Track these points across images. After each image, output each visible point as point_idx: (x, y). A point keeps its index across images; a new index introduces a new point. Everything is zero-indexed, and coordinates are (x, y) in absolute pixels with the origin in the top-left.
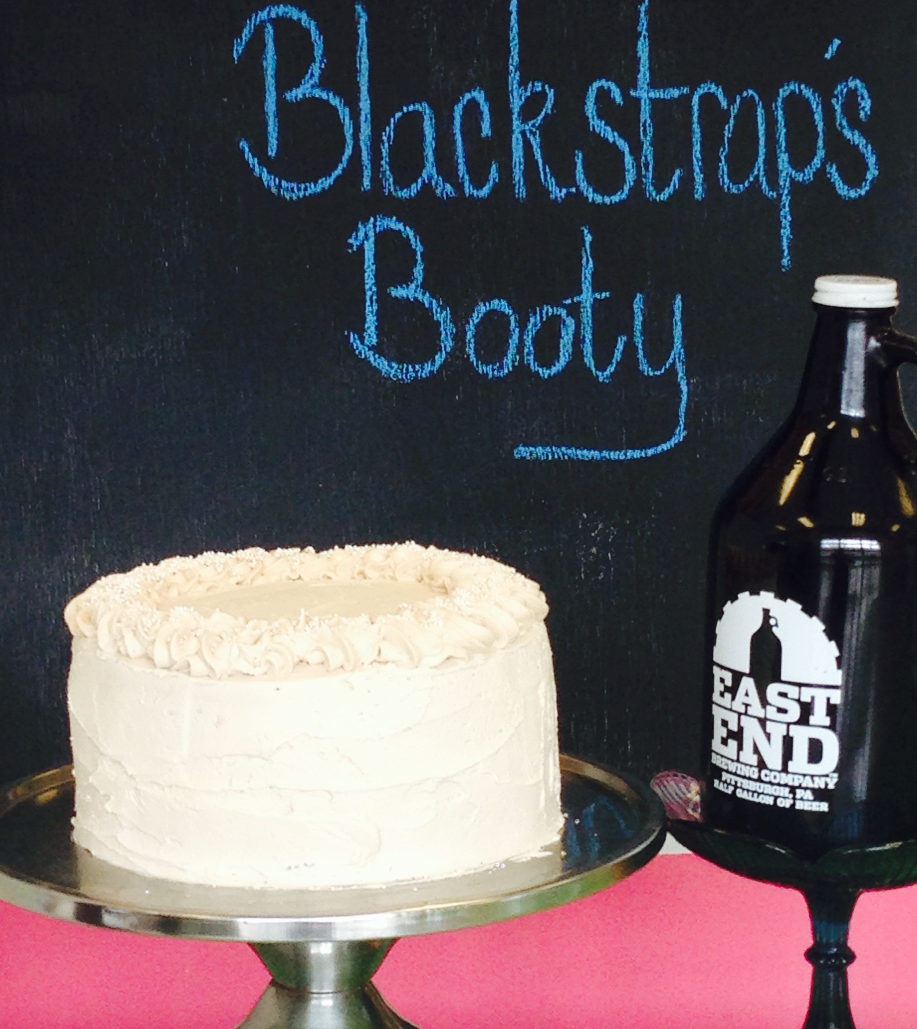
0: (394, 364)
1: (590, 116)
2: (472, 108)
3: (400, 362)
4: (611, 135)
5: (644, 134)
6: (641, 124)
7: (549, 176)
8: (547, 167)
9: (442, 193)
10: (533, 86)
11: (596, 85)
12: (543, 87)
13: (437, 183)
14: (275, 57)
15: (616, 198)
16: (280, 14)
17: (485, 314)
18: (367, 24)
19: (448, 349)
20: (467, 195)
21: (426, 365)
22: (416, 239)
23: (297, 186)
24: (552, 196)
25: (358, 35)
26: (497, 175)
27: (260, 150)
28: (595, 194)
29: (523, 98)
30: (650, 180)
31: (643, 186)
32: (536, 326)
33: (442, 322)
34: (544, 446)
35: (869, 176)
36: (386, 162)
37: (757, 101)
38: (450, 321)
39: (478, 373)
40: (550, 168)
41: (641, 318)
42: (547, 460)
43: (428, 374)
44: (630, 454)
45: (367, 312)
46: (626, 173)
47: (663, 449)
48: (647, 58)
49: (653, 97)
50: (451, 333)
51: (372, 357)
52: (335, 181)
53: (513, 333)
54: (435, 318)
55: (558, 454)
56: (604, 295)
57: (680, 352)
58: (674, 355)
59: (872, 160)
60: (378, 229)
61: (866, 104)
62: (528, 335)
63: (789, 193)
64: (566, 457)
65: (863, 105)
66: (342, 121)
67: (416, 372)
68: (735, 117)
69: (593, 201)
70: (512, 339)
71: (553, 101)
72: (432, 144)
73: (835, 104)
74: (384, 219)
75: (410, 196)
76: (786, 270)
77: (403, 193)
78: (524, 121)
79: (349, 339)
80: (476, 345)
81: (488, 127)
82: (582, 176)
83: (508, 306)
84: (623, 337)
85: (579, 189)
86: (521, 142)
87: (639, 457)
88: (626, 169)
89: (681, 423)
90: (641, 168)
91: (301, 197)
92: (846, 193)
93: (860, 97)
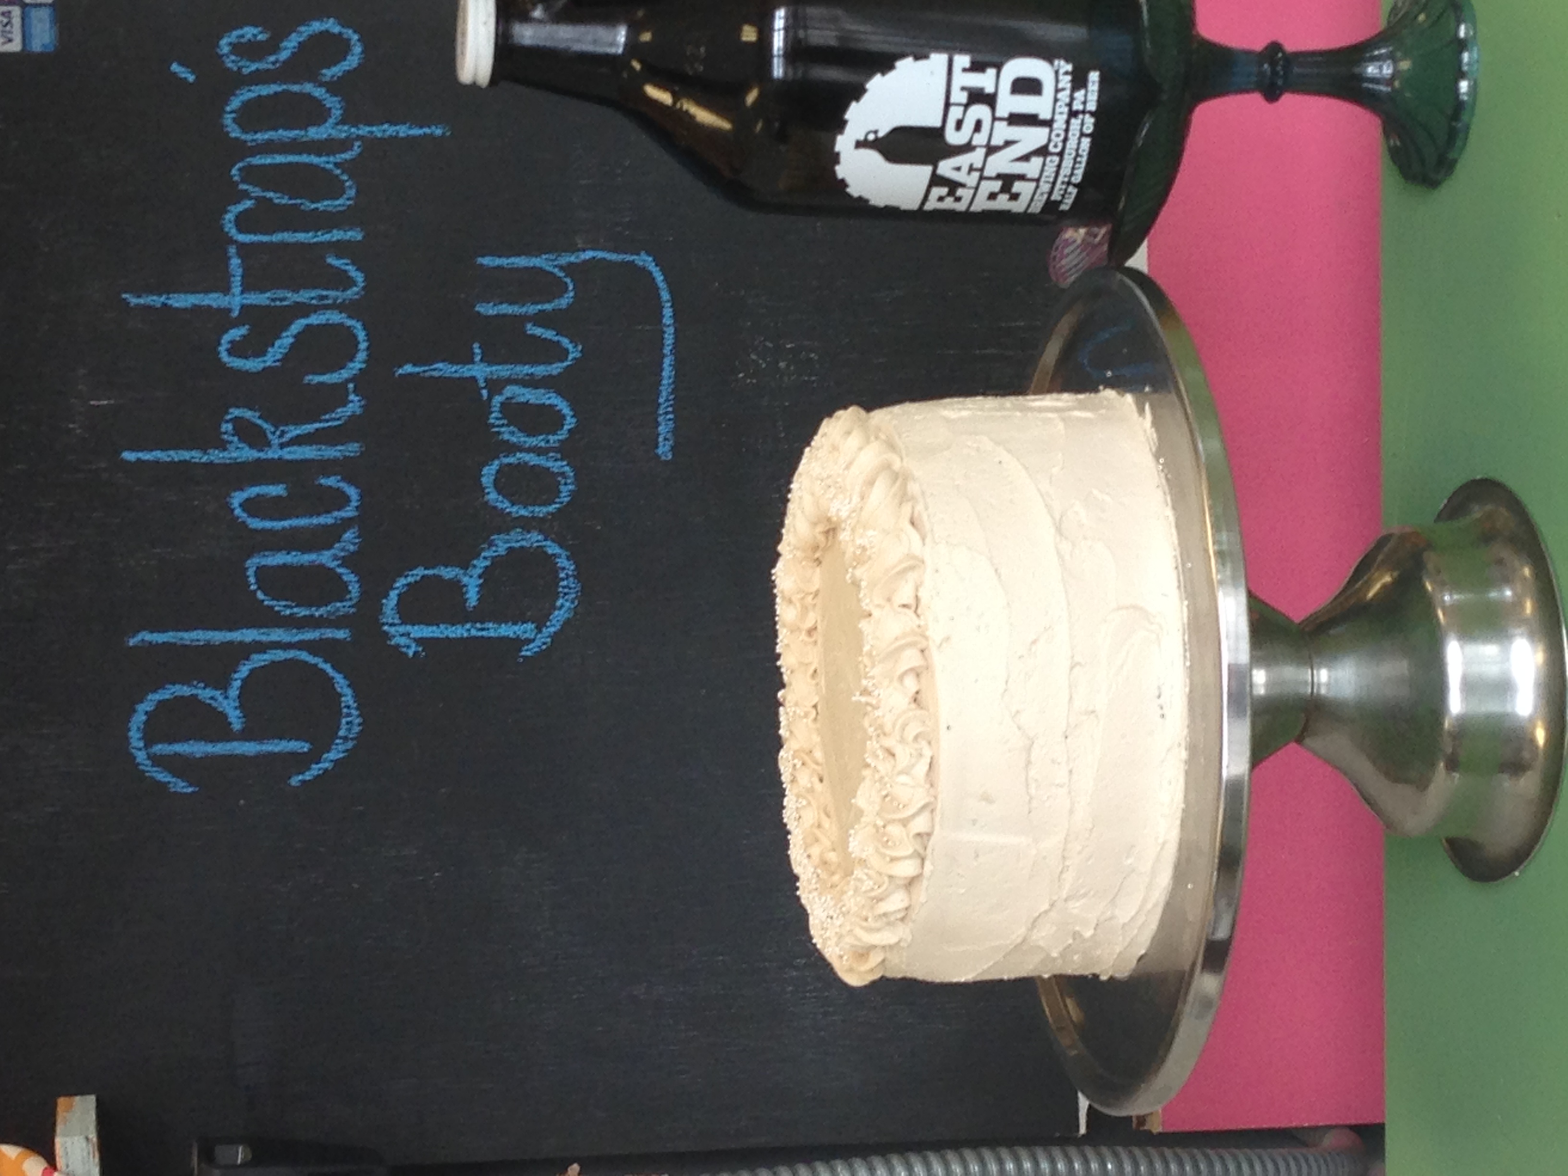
0: (559, 603)
1: (262, 365)
2: (249, 506)
3: (556, 596)
4: (286, 340)
5: (284, 301)
6: (273, 304)
7: (333, 415)
8: (323, 417)
9: (355, 544)
10: (226, 433)
11: (225, 357)
12: (227, 422)
13: (343, 550)
14: (191, 742)
15: (361, 335)
16: (140, 735)
17: (499, 494)
18: (152, 632)
19: (540, 537)
20: (356, 514)
21: (559, 565)
22: (408, 575)
23: (344, 717)
24: (359, 411)
25: (164, 643)
26: (332, 478)
27: (301, 762)
28: (357, 359)
29: (240, 446)
30: (339, 293)
31: (347, 302)
32: (512, 433)
33: (509, 545)
34: (658, 424)
35: (336, 29)
36: (317, 610)
37: (246, 164)
38: (508, 534)
39: (569, 503)
40: (325, 414)
41: (504, 306)
42: (675, 420)
43: (572, 562)
44: (668, 320)
45: (496, 635)
46: (331, 322)
47: (663, 281)
48: (193, 296)
49: (240, 289)
50: (522, 533)
51: (551, 629)
52: (340, 673)
53: (521, 460)
54: (504, 553)
55: (668, 407)
56: (477, 351)
57: (546, 259)
58: (550, 266)
59: (317, 26)
60: (397, 621)
61: (249, 32)
62: (525, 442)
63: (355, 125)
64: (672, 397)
65: (249, 36)
66: (266, 663)
67: (568, 576)
68: (263, 191)
69: (364, 362)
70: (529, 462)
71: (245, 410)
72: (295, 556)
73: (249, 70)
74: (385, 613)
75: (358, 581)
76: (448, 131)
77: (354, 591)
78: (269, 444)
79: (528, 656)
80: (536, 505)
81: (274, 488)
82: (334, 375)
83: (489, 465)
84: (528, 328)
85: (350, 379)
86: (293, 449)
87: (671, 310)
88: (326, 322)
89: (631, 259)
90: (325, 304)
91: (357, 713)
92: (356, 58)
93: (241, 40)
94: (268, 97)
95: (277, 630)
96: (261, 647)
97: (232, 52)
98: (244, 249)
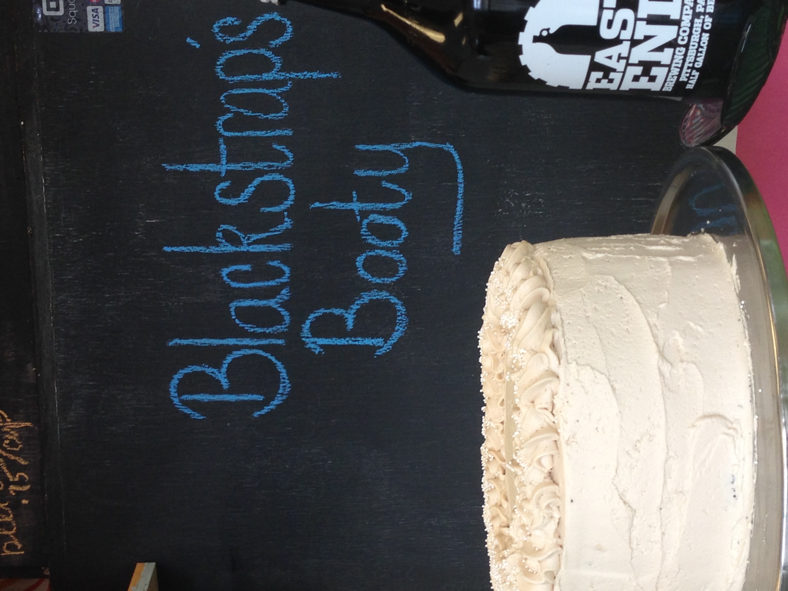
0: (396, 328)
1: (238, 202)
2: (233, 276)
3: (395, 324)
4: (250, 189)
5: (250, 168)
6: (243, 169)
7: (276, 229)
8: (271, 230)
9: (287, 296)
10: (219, 238)
11: (218, 198)
12: (219, 231)
13: (281, 299)
14: (202, 394)
15: (291, 186)
16: (175, 390)
17: (365, 271)
18: (181, 339)
19: (387, 294)
20: (288, 280)
21: (397, 308)
22: (316, 312)
23: (282, 384)
24: (290, 227)
25: (187, 345)
26: (275, 262)
27: (260, 405)
28: (289, 199)
29: (226, 244)
30: (280, 164)
31: (284, 169)
32: (374, 239)
33: (370, 298)
34: (453, 236)
35: (278, 18)
36: (267, 330)
37: (228, 94)
38: (369, 293)
39: (403, 276)
40: (272, 228)
41: (370, 171)
42: (462, 234)
43: (404, 307)
44: (460, 180)
45: (362, 344)
46: (275, 179)
47: (458, 159)
48: (200, 165)
49: (226, 161)
50: (377, 292)
51: (391, 342)
52: (279, 361)
54: (368, 302)
55: (458, 227)
56: (355, 195)
57: (394, 146)
58: (396, 150)
59: (268, 17)
60: (310, 336)
61: (230, 20)
62: (380, 244)
63: (289, 73)
64: (461, 222)
65: (230, 22)
66: (241, 356)
67: (402, 315)
68: (239, 108)
69: (293, 201)
70: (381, 255)
71: (229, 226)
72: (256, 301)
73: (230, 42)
74: (303, 332)
75: (289, 316)
76: (340, 75)
77: (287, 320)
78: (241, 244)
79: (380, 355)
80: (386, 277)
81: (245, 266)
82: (277, 208)
83: (360, 256)
84: (383, 183)
85: (285, 210)
86: (254, 246)
87: (463, 174)
88: (272, 179)
89: (441, 146)
90: (272, 170)
91: (288, 381)
92: (289, 34)
93: (225, 25)
94: (240, 56)
95: (246, 339)
96: (238, 348)
97: (220, 31)
98: (227, 140)
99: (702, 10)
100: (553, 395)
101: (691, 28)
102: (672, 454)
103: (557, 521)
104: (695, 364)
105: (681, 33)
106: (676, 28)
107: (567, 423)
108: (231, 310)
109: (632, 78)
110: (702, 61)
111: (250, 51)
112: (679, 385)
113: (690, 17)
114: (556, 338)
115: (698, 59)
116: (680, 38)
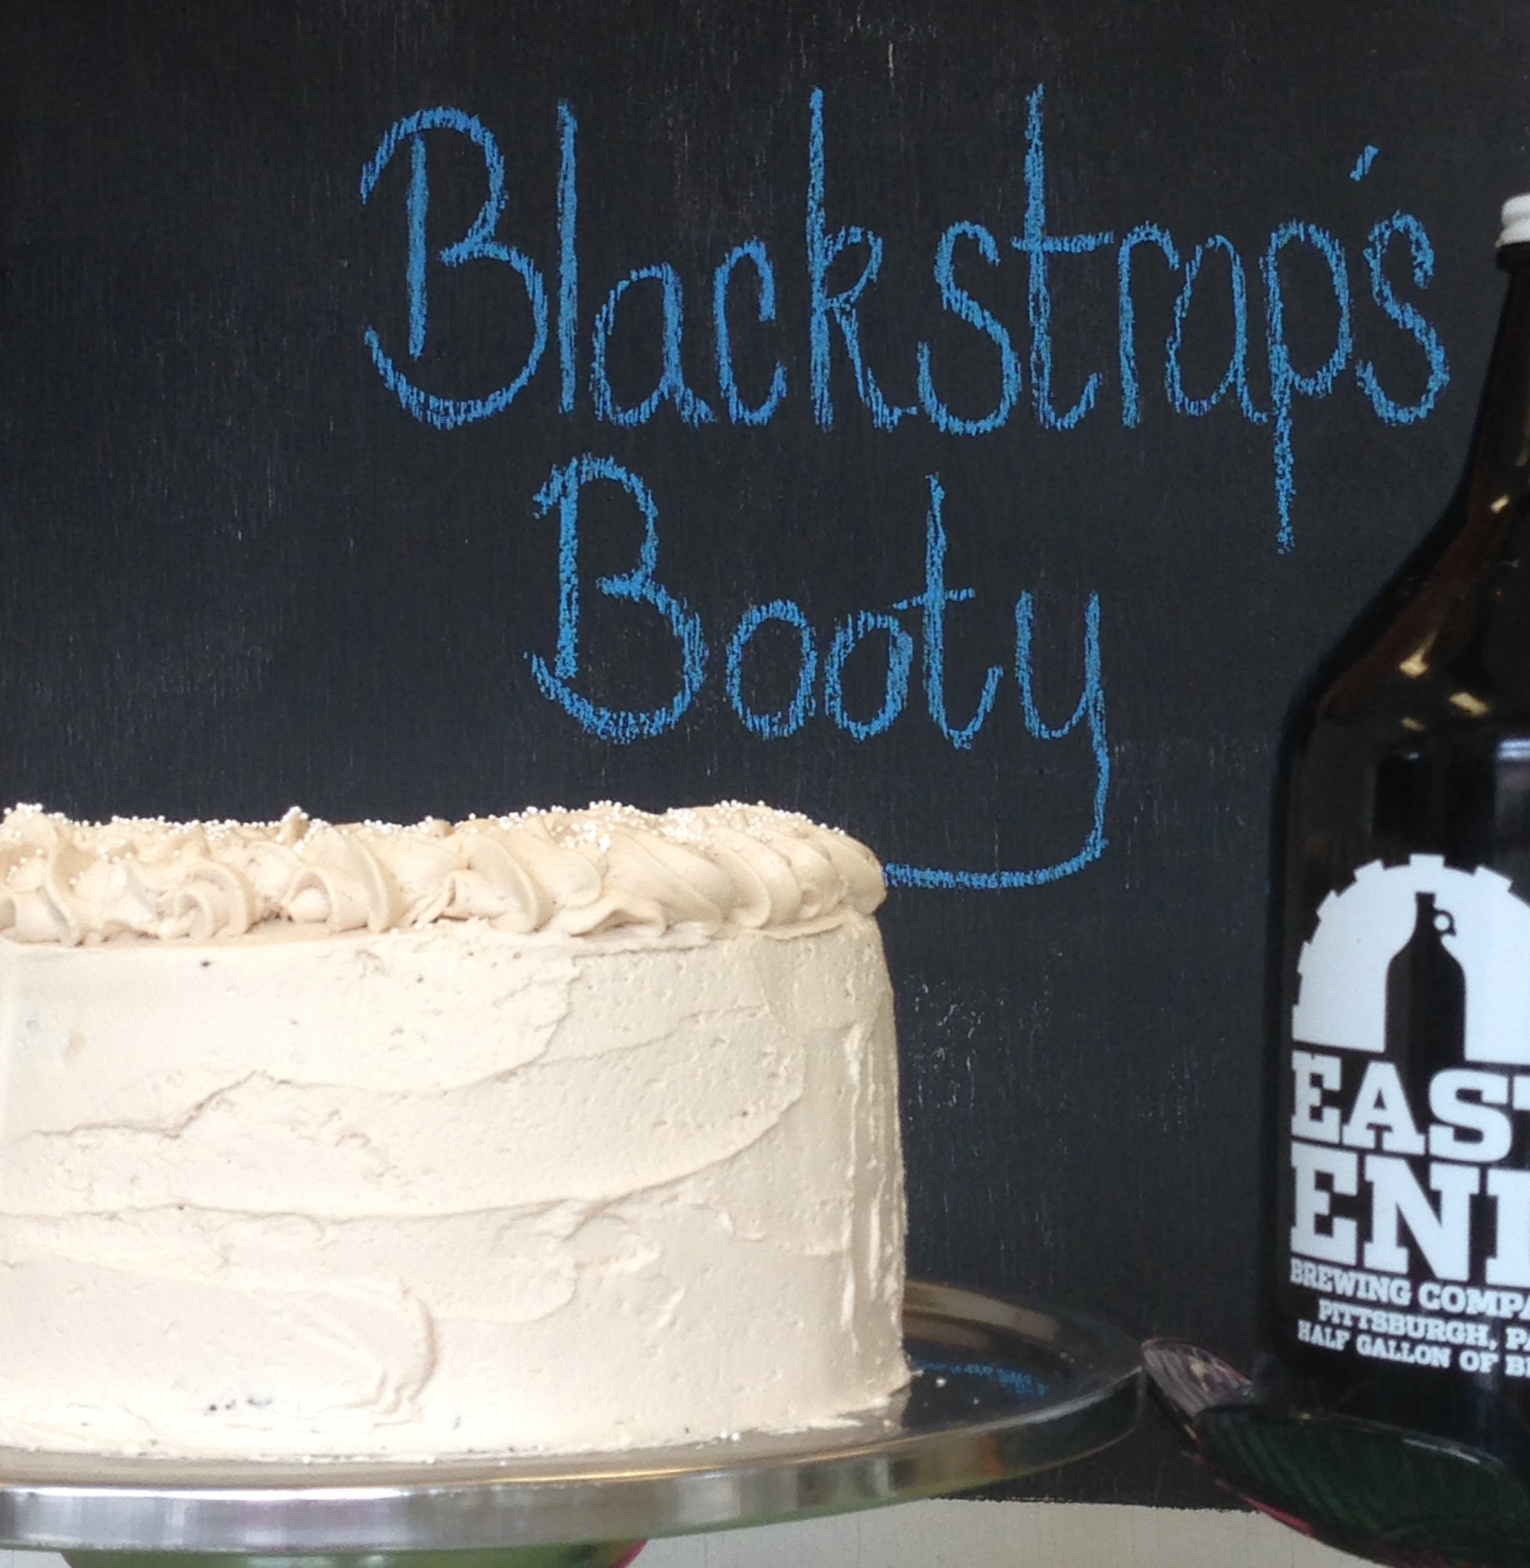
0: (603, 711)
1: (943, 283)
2: (746, 269)
3: (614, 709)
4: (977, 316)
5: (1035, 313)
6: (1031, 297)
7: (872, 386)
8: (869, 373)
9: (691, 417)
10: (848, 234)
11: (954, 231)
12: (864, 234)
13: (683, 400)
14: (427, 193)
15: (986, 425)
16: (438, 122)
17: (759, 626)
18: (575, 136)
19: (696, 686)
20: (734, 420)
21: (658, 712)
22: (647, 494)
23: (455, 405)
24: (878, 422)
25: (561, 153)
26: (784, 385)
27: (396, 347)
28: (951, 418)
29: (830, 254)
30: (1046, 394)
31: (1034, 404)
32: (846, 647)
33: (686, 640)
35: (1433, 385)
36: (600, 364)
37: (1232, 255)
38: (701, 638)
39: (744, 727)
40: (872, 374)
41: (1028, 636)
43: (661, 731)
44: (1007, 879)
45: (561, 620)
46: (1005, 380)
47: (1064, 872)
48: (1040, 184)
49: (1052, 250)
50: (701, 659)
51: (567, 698)
52: (515, 398)
53: (806, 659)
54: (675, 633)
56: (963, 594)
57: (1096, 699)
58: (1087, 702)
59: (1437, 356)
60: (583, 481)
61: (1426, 257)
62: (832, 666)
63: (1290, 414)
65: (1420, 259)
66: (530, 296)
67: (640, 725)
68: (1193, 283)
69: (947, 429)
70: (804, 668)
71: (880, 260)
72: (676, 334)
73: (1369, 258)
74: (595, 461)
75: (639, 422)
76: (1285, 550)
77: (626, 417)
78: (832, 293)
79: (531, 668)
80: (742, 681)
81: (771, 303)
82: (929, 387)
83: (799, 612)
84: (996, 670)
85: (923, 410)
86: (825, 327)
87: (1022, 885)
88: (1005, 373)
89: (1097, 825)
90: (1030, 372)
91: (459, 423)
92: (1391, 415)
93: (1414, 246)
94: (1333, 288)
95: (575, 310)
96: (552, 287)
97: (1395, 233)
98: (1106, 256)
99: (1512, 1343)
100: (490, 918)
101: (1463, 1317)
102: (331, 1232)
103: (151, 929)
104: (570, 1302)
105: (1450, 1290)
106: (1462, 1273)
107: (415, 951)
108: (653, 268)
109: (1326, 1168)
110: (1375, 1354)
111: (1345, 311)
112: (514, 1257)
113: (1492, 1312)
114: (640, 930)
115: (1379, 1342)
116: (1435, 1288)
